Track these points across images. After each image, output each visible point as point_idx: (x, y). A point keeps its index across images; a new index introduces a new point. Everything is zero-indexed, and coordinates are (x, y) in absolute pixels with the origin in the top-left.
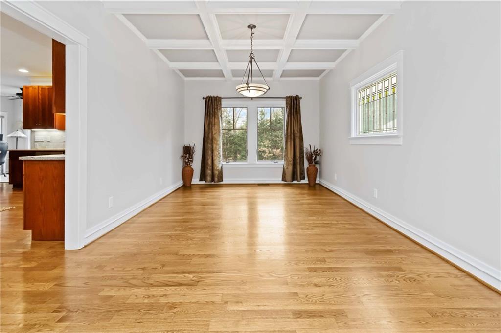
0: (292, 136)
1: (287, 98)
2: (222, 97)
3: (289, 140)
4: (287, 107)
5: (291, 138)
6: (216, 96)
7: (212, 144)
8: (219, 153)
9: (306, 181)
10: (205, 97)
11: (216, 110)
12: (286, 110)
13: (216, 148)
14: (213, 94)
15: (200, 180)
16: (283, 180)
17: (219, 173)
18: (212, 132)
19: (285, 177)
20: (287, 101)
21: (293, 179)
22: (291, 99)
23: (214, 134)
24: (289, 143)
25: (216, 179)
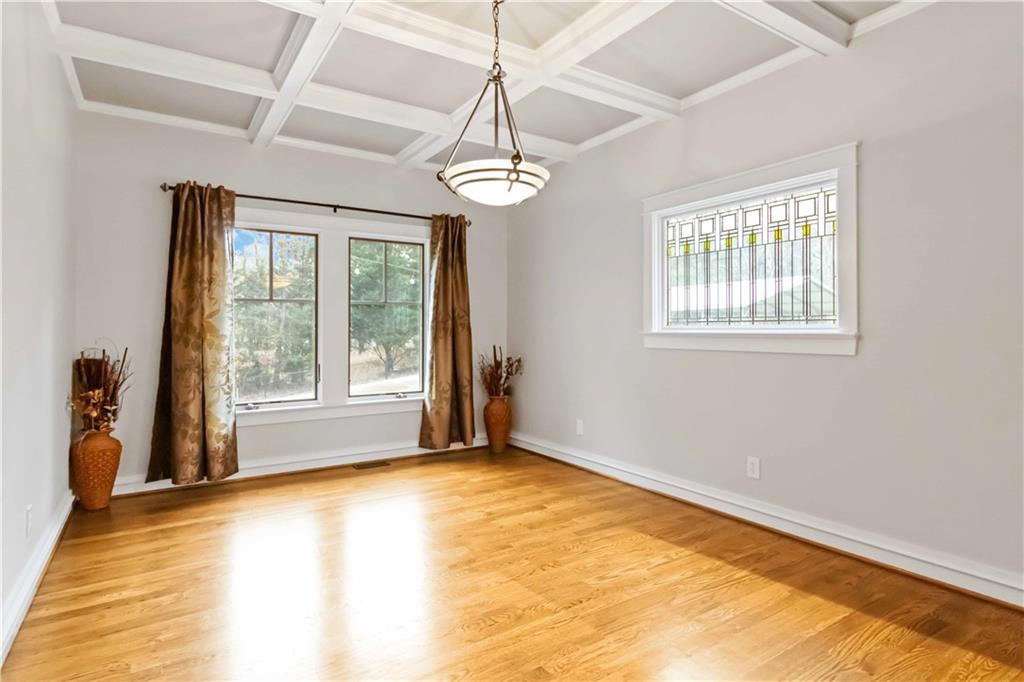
0: (450, 322)
1: (434, 219)
2: (237, 193)
3: (441, 334)
4: (433, 244)
5: (446, 330)
6: (215, 186)
7: (200, 348)
8: (228, 379)
9: (480, 440)
10: (174, 185)
11: (215, 234)
12: (433, 253)
13: (217, 362)
14: (207, 177)
15: (148, 480)
16: (422, 445)
17: (228, 447)
18: (203, 309)
19: (430, 437)
20: (434, 227)
21: (451, 440)
22: (447, 225)
23: (211, 315)
24: (441, 342)
25: (217, 468)
